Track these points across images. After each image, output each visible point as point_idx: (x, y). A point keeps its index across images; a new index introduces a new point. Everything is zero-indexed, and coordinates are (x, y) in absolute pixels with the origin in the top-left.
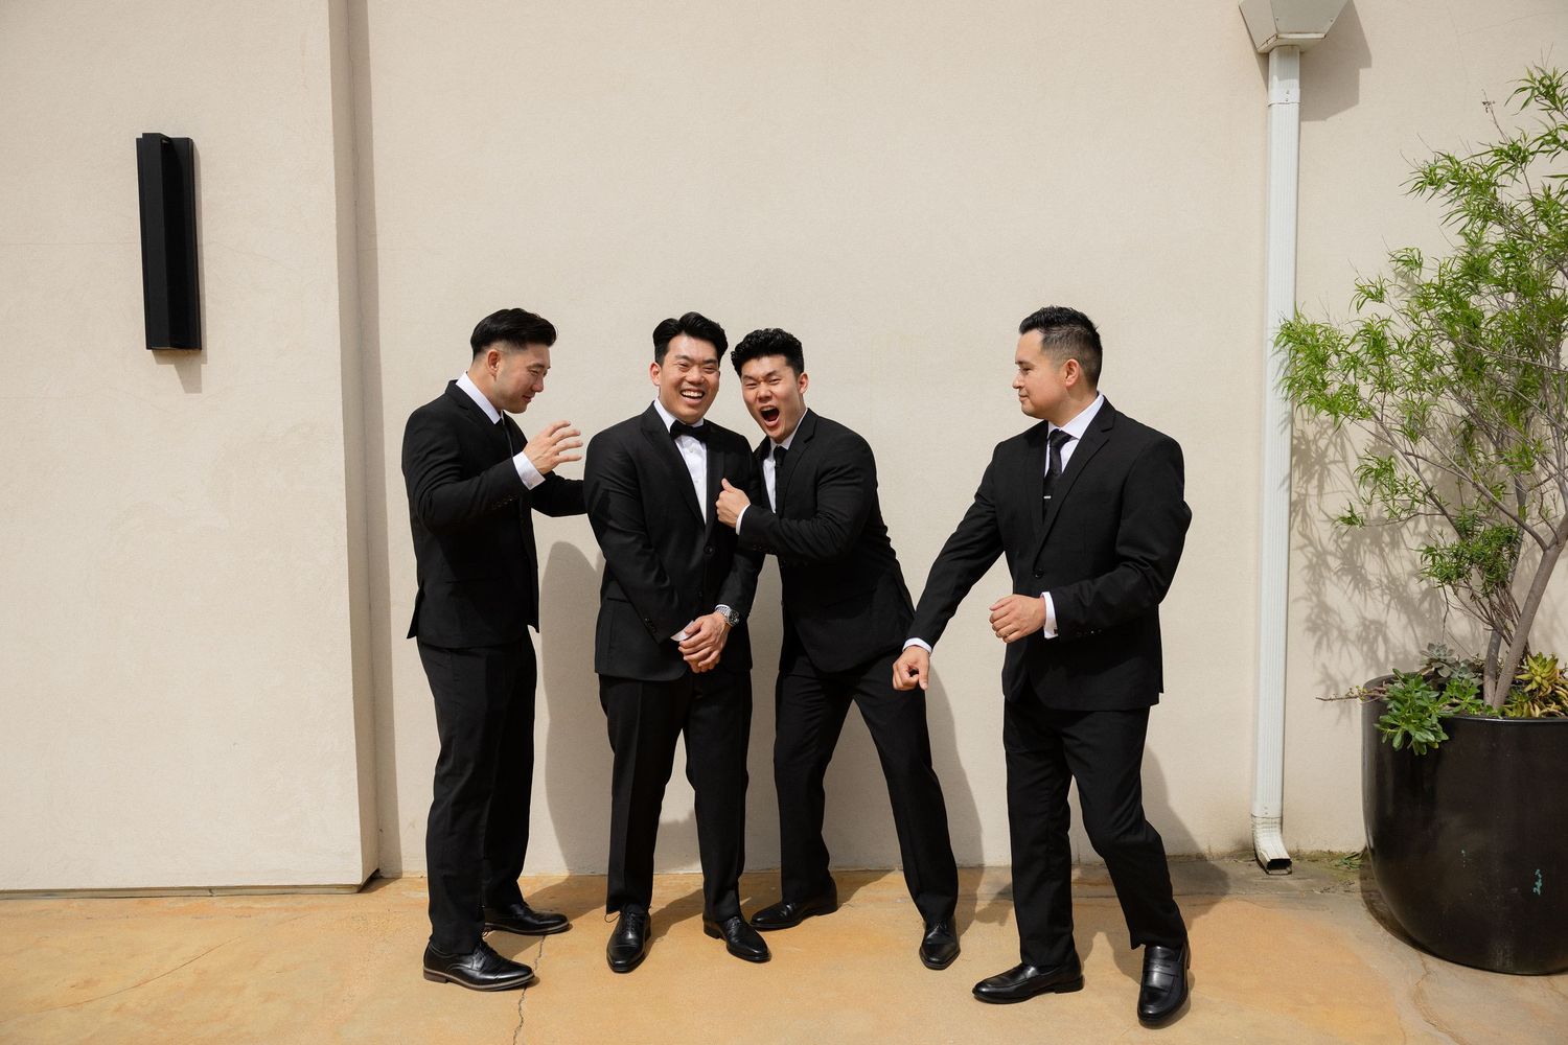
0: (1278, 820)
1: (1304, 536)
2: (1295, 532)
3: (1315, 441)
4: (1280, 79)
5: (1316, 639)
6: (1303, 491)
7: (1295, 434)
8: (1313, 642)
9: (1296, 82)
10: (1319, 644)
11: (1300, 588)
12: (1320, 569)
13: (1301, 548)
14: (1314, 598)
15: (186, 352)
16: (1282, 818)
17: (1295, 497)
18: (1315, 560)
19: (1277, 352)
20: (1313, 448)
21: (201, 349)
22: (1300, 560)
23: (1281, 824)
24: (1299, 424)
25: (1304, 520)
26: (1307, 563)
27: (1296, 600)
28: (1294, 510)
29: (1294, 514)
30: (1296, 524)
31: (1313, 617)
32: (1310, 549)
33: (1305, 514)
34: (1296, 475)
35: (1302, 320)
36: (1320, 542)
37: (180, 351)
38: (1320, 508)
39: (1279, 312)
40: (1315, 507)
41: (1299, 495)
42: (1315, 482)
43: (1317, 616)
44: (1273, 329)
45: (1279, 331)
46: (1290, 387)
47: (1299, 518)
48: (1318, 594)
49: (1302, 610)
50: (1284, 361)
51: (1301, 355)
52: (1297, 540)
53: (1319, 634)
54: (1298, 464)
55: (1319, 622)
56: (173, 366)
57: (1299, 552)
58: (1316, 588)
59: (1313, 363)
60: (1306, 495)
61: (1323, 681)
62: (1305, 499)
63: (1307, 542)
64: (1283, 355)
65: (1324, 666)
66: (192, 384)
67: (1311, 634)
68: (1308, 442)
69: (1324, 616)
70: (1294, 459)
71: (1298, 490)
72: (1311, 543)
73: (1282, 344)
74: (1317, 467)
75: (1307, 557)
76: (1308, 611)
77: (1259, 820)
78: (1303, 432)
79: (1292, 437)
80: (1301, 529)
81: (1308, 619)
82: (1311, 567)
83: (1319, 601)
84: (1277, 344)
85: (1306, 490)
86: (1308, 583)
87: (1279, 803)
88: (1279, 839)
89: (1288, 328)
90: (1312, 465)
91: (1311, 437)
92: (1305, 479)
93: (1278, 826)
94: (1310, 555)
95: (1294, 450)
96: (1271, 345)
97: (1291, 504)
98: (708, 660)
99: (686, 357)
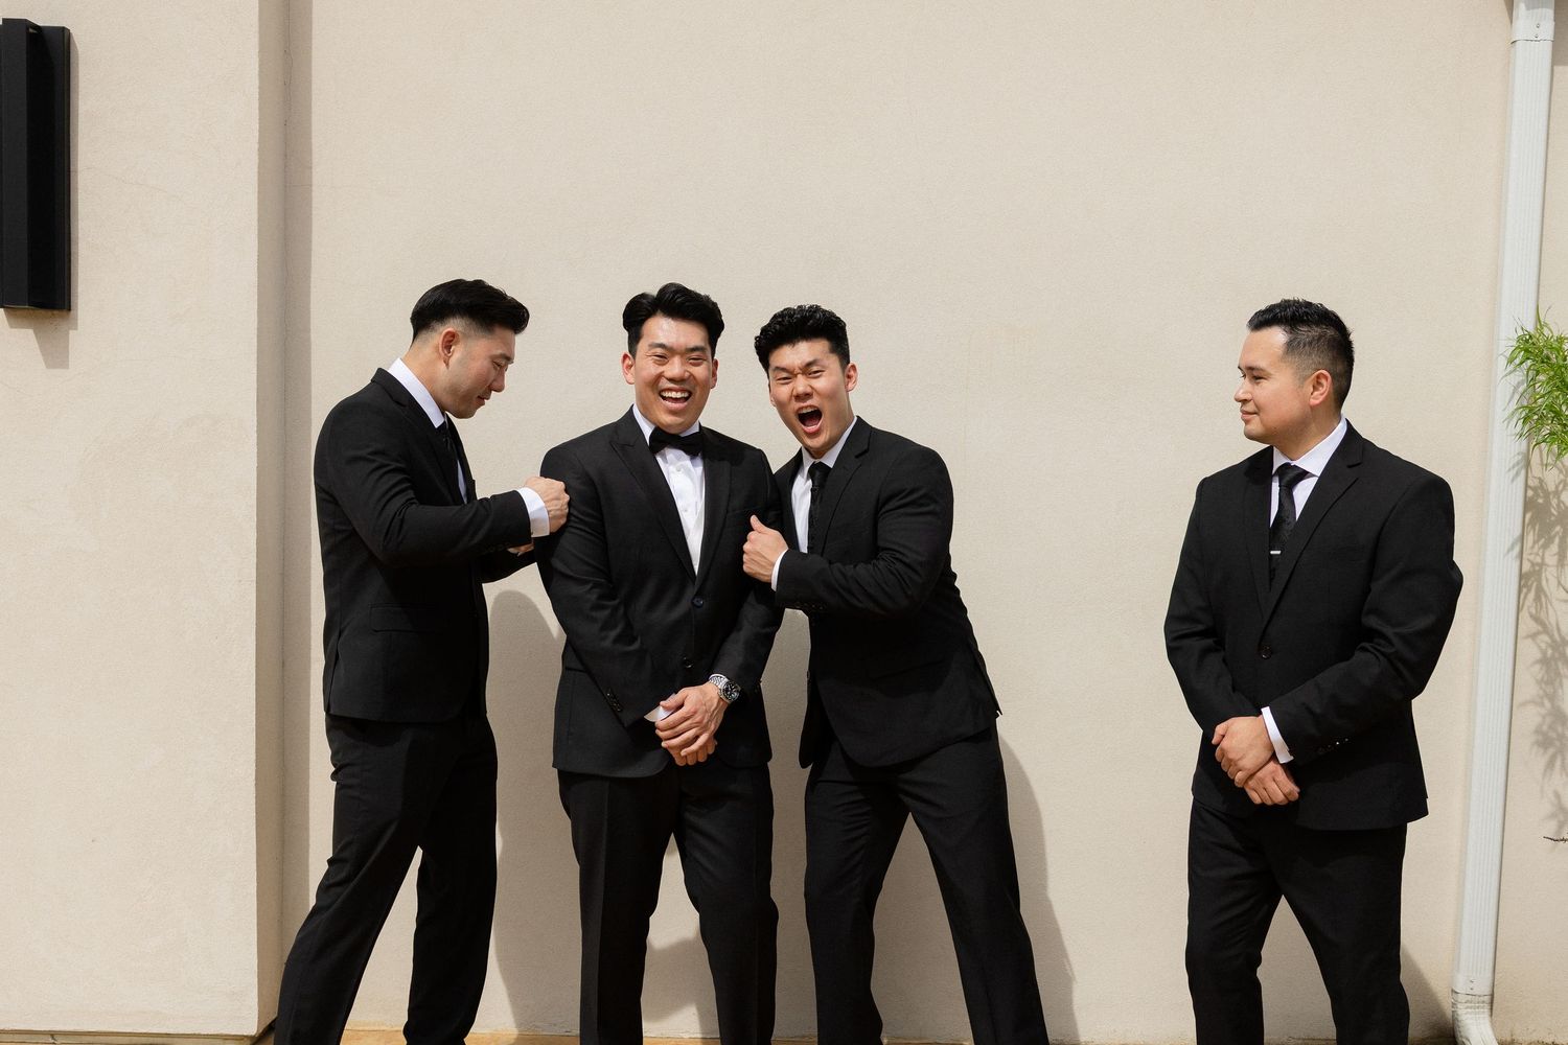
0: (1487, 999)
1: (1536, 619)
2: (1524, 614)
3: (1557, 493)
4: (1528, 8)
5: (1546, 758)
6: (1539, 560)
7: (1530, 483)
8: (1542, 761)
9: (1550, 13)
10: (1551, 764)
11: (1529, 688)
12: (1556, 664)
13: (1533, 636)
14: (1547, 704)
15: (50, 313)
16: (1492, 995)
17: (1526, 567)
18: (1550, 652)
19: (1511, 373)
20: (1554, 502)
21: (70, 310)
22: (1530, 652)
23: (1492, 1003)
24: (1536, 470)
25: (1538, 598)
26: (1538, 656)
27: (1524, 704)
28: (1525, 586)
29: (1525, 590)
30: (1527, 603)
31: (1545, 728)
32: (1545, 638)
33: (1540, 591)
34: (1530, 538)
35: (1546, 332)
36: (1559, 629)
37: (42, 312)
38: (1559, 583)
39: (1515, 320)
40: (1553, 582)
41: (1533, 564)
42: (1554, 548)
43: (1550, 727)
44: (1507, 340)
45: (1515, 344)
46: (1526, 420)
47: (1532, 595)
48: (1552, 698)
49: (1531, 718)
50: (1519, 385)
51: (1542, 377)
52: (1527, 625)
53: (1551, 751)
54: (1532, 522)
55: (1554, 735)
56: (30, 332)
57: (1530, 640)
58: (1550, 690)
59: (1558, 388)
60: (1542, 564)
61: (1553, 816)
62: (1540, 570)
63: (1540, 628)
64: (1519, 376)
65: (1557, 795)
66: (56, 357)
67: (1542, 751)
68: (1547, 494)
69: (1560, 729)
70: (1528, 516)
71: (1532, 557)
72: (1545, 629)
73: (1517, 361)
74: (1558, 528)
75: (1539, 647)
76: (1538, 720)
77: (1461, 998)
78: (1541, 481)
79: (1527, 486)
80: (1534, 611)
81: (1538, 731)
82: (1545, 661)
83: (1553, 705)
84: (1511, 361)
85: (1543, 558)
86: (1540, 682)
87: (1489, 974)
88: (1488, 1025)
89: (1527, 341)
90: (1553, 525)
91: (1551, 488)
92: (1541, 542)
93: (1487, 1007)
94: (1543, 646)
95: (1528, 505)
96: (1503, 362)
97: (1521, 576)
98: (694, 747)
99: (662, 346)
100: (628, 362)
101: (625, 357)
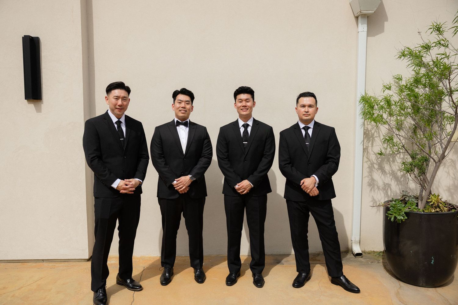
0: (359, 242)
1: (367, 158)
2: (365, 157)
3: (371, 131)
4: (361, 24)
5: (370, 188)
6: (367, 145)
7: (365, 129)
8: (369, 189)
9: (366, 25)
10: (371, 190)
11: (366, 174)
12: (372, 168)
13: (366, 162)
14: (370, 177)
15: (37, 100)
16: (360, 241)
17: (365, 147)
18: (370, 165)
19: (360, 105)
20: (370, 133)
21: (41, 100)
22: (366, 165)
23: (360, 243)
24: (366, 126)
25: (367, 154)
26: (368, 166)
27: (365, 177)
28: (365, 151)
29: (364, 152)
30: (365, 155)
31: (370, 182)
32: (370, 162)
33: (368, 152)
34: (365, 141)
35: (367, 96)
36: (372, 161)
37: (35, 100)
38: (372, 150)
39: (361, 92)
40: (371, 150)
41: (366, 146)
42: (371, 143)
43: (371, 182)
44: (359, 98)
45: (361, 98)
46: (363, 114)
47: (366, 153)
48: (371, 176)
49: (366, 180)
50: (362, 107)
51: (367, 105)
52: (365, 159)
53: (371, 187)
54: (366, 137)
55: (372, 183)
56: (33, 105)
57: (366, 163)
58: (371, 174)
59: (370, 108)
60: (368, 146)
61: (372, 201)
62: (368, 148)
63: (368, 160)
64: (362, 105)
65: (373, 197)
66: (39, 110)
67: (369, 187)
68: (369, 131)
69: (373, 182)
70: (365, 136)
71: (366, 145)
72: (369, 160)
73: (361, 102)
74: (371, 138)
75: (368, 165)
76: (368, 180)
77: (353, 242)
78: (367, 128)
79: (364, 129)
80: (366, 156)
81: (368, 183)
82: (369, 167)
83: (371, 178)
84: (360, 102)
85: (368, 145)
86: (368, 172)
87: (359, 237)
88: (359, 247)
89: (363, 97)
90: (370, 138)
91: (370, 130)
92: (368, 141)
94: (369, 164)
95: (364, 133)
96: (358, 102)
97: (363, 149)
98: (182, 189)
99: (180, 100)
100: (173, 106)
101: (173, 104)
